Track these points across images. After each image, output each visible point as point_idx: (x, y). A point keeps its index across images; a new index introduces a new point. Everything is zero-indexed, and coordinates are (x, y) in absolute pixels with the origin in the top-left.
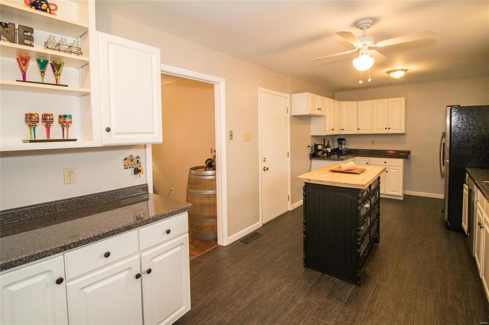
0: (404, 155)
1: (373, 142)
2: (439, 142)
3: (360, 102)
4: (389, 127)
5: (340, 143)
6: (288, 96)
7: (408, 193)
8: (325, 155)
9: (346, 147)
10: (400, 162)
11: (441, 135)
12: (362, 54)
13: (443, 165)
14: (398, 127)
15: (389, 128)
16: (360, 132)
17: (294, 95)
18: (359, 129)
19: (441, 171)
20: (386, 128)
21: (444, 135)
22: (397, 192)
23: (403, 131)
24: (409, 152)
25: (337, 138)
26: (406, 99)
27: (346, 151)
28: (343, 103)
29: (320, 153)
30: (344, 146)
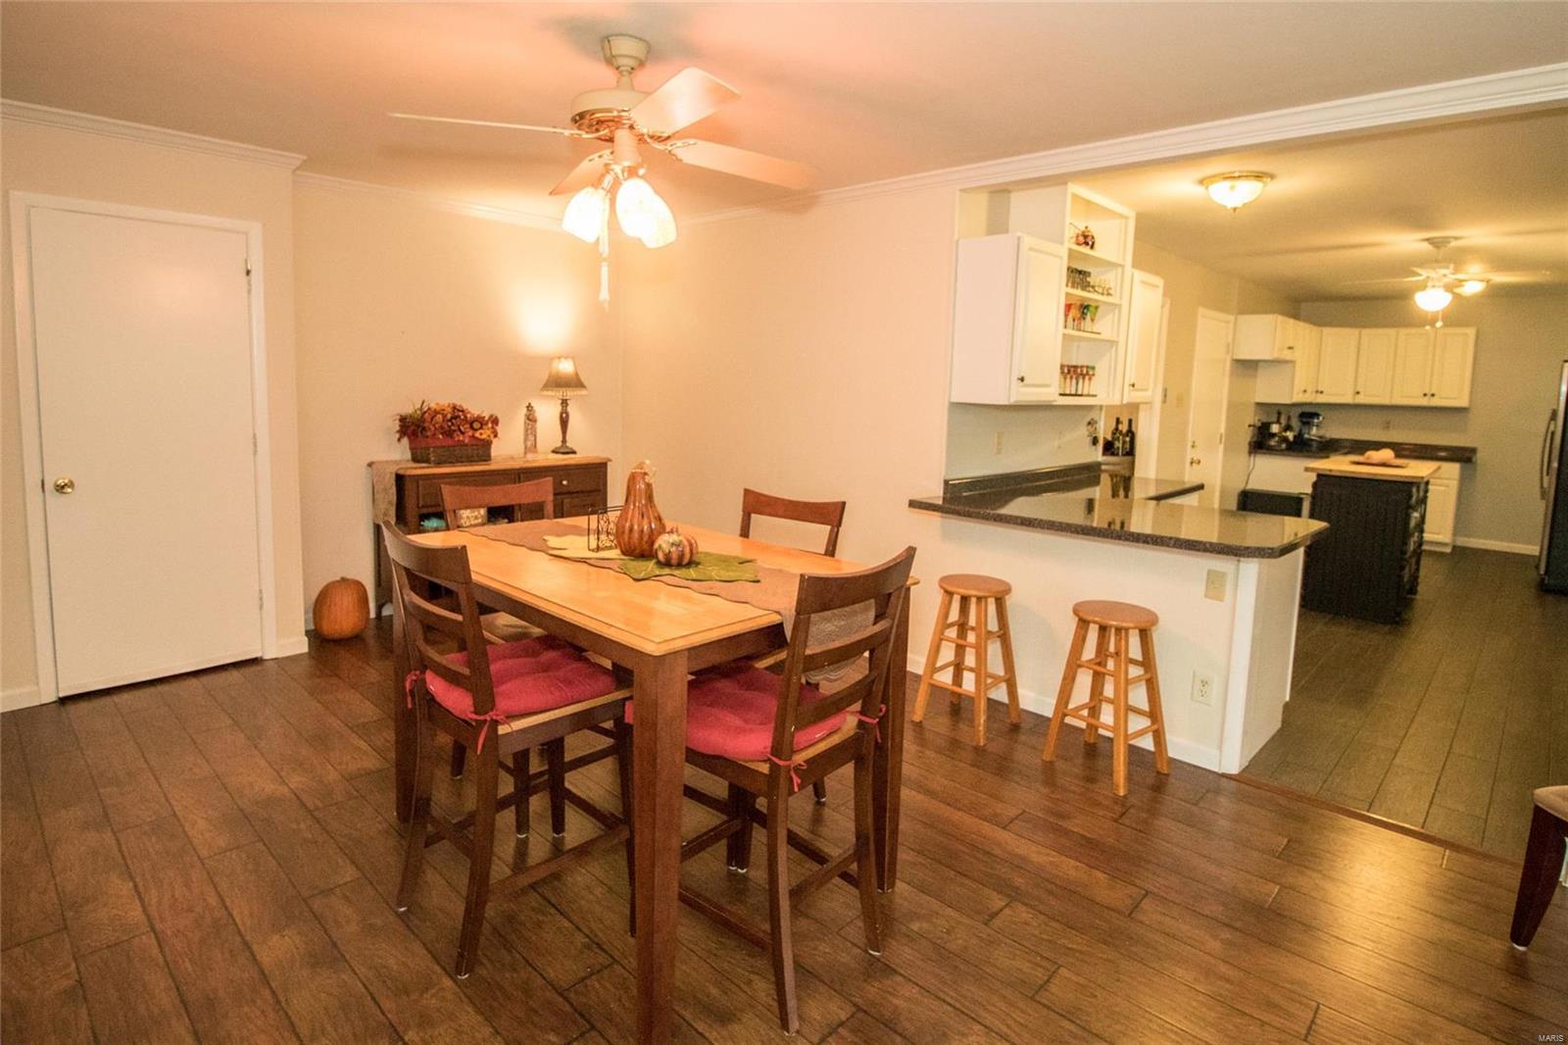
0: (1463, 456)
1: (1388, 423)
2: (1544, 430)
3: (1366, 332)
4: (1432, 392)
5: (1304, 423)
6: (1232, 318)
7: (1462, 541)
8: (1284, 446)
9: (1322, 432)
10: (1452, 470)
11: (1548, 415)
12: (1434, 286)
13: (1548, 474)
14: (1453, 392)
15: (1433, 395)
16: (1361, 399)
17: (1243, 318)
18: (1358, 393)
19: (1542, 486)
20: (1425, 395)
21: (1554, 415)
22: (1438, 534)
23: (1463, 402)
24: (1473, 451)
25: (1299, 410)
26: (1478, 332)
27: (1321, 442)
28: (1327, 330)
29: (1273, 443)
30: (1317, 430)
